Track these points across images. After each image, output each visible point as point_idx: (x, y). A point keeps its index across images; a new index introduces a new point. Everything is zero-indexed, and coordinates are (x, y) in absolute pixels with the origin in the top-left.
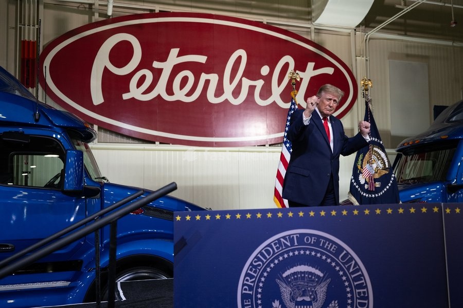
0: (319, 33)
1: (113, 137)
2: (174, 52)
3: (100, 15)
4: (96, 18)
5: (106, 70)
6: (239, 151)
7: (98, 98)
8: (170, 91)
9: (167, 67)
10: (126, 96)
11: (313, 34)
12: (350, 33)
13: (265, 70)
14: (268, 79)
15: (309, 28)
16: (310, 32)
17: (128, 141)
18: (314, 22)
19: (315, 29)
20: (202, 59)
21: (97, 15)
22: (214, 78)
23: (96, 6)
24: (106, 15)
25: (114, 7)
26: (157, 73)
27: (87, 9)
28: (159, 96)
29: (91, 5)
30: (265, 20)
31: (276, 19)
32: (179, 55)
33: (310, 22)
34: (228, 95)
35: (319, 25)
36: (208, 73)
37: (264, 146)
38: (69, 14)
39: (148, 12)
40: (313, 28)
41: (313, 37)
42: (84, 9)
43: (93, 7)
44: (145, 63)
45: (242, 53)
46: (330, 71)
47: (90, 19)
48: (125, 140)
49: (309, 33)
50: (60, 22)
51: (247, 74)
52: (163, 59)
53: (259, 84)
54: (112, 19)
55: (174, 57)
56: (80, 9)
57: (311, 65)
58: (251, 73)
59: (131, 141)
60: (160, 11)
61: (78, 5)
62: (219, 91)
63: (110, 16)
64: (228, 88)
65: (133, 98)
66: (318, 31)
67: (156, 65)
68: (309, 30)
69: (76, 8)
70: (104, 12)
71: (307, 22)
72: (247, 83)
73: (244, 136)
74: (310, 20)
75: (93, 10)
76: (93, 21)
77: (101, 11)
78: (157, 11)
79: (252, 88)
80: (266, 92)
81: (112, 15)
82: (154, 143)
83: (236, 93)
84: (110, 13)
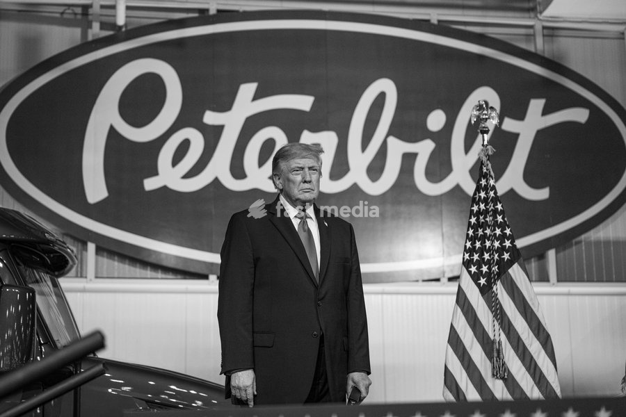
0: (552, 36)
1: (126, 268)
2: (247, 90)
3: (104, 26)
4: (96, 31)
5: (113, 133)
6: (383, 293)
7: (96, 188)
8: (238, 170)
9: (231, 121)
10: (150, 184)
11: (539, 41)
12: (623, 34)
13: (436, 120)
14: (443, 139)
15: (531, 27)
16: (534, 35)
17: (154, 274)
18: (541, 13)
19: (544, 28)
20: (303, 103)
21: (96, 26)
22: (328, 140)
23: (96, 9)
24: (113, 26)
25: (128, 8)
26: (213, 135)
27: (79, 17)
28: (216, 181)
29: (86, 8)
30: (434, 15)
31: (459, 12)
32: (257, 96)
33: (532, 15)
34: (357, 174)
35: (554, 19)
36: (315, 129)
37: (438, 280)
38: (45, 28)
39: (196, 15)
40: (538, 26)
41: (540, 45)
42: (72, 17)
43: (91, 11)
44: (188, 117)
45: (385, 86)
46: (579, 115)
47: (84, 34)
48: (149, 273)
49: (530, 37)
50: (29, 44)
51: (397, 130)
52: (225, 105)
53: (425, 149)
54: (126, 31)
55: (246, 102)
56: (65, 16)
57: (536, 105)
58: (408, 127)
59: (160, 275)
60: (219, 11)
61: (61, 9)
62: (340, 167)
63: (120, 27)
64: (359, 160)
65: (165, 188)
66: (551, 32)
67: (211, 118)
68: (531, 31)
69: (58, 15)
70: (110, 20)
71: (527, 15)
72: (397, 148)
73: (394, 261)
74: (533, 9)
75: (90, 18)
76: (90, 38)
77: (105, 19)
78: (213, 12)
79: (409, 159)
80: (440, 166)
81: (126, 25)
82: (205, 277)
83: (375, 170)
84: (121, 21)
